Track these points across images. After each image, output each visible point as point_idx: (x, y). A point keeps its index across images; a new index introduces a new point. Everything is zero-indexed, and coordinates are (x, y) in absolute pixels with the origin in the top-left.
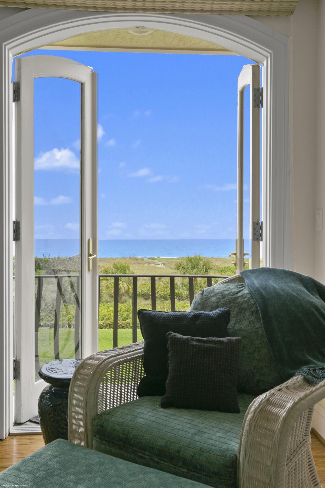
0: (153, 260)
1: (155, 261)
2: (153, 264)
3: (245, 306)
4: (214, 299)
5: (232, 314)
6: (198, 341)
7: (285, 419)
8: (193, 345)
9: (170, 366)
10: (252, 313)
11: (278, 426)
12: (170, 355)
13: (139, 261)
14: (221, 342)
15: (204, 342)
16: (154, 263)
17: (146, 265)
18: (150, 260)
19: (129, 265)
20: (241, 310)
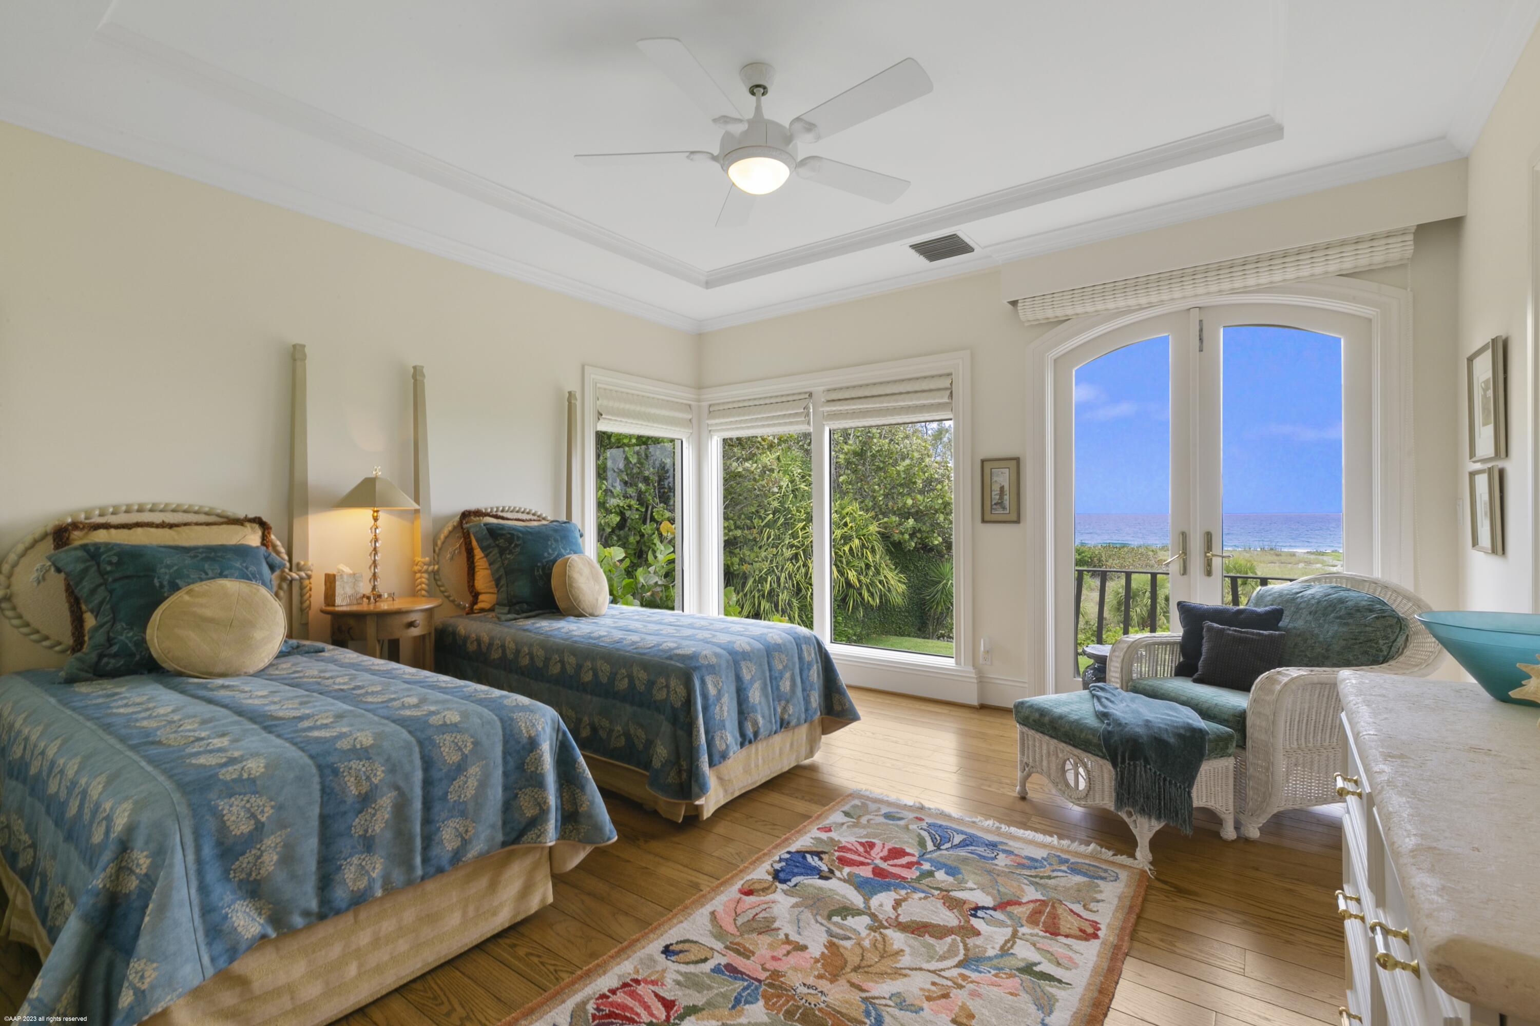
0: (1321, 557)
1: (1325, 558)
2: (1319, 566)
3: (1302, 606)
4: (1269, 598)
5: (1286, 613)
6: (1235, 631)
7: (1286, 684)
8: (1228, 634)
9: (1204, 649)
10: (1310, 613)
11: (1278, 687)
12: (1204, 640)
13: (1283, 558)
14: (1260, 634)
15: (1241, 632)
16: (1323, 562)
17: (1301, 565)
18: (1312, 557)
19: (1255, 563)
20: (1298, 609)
